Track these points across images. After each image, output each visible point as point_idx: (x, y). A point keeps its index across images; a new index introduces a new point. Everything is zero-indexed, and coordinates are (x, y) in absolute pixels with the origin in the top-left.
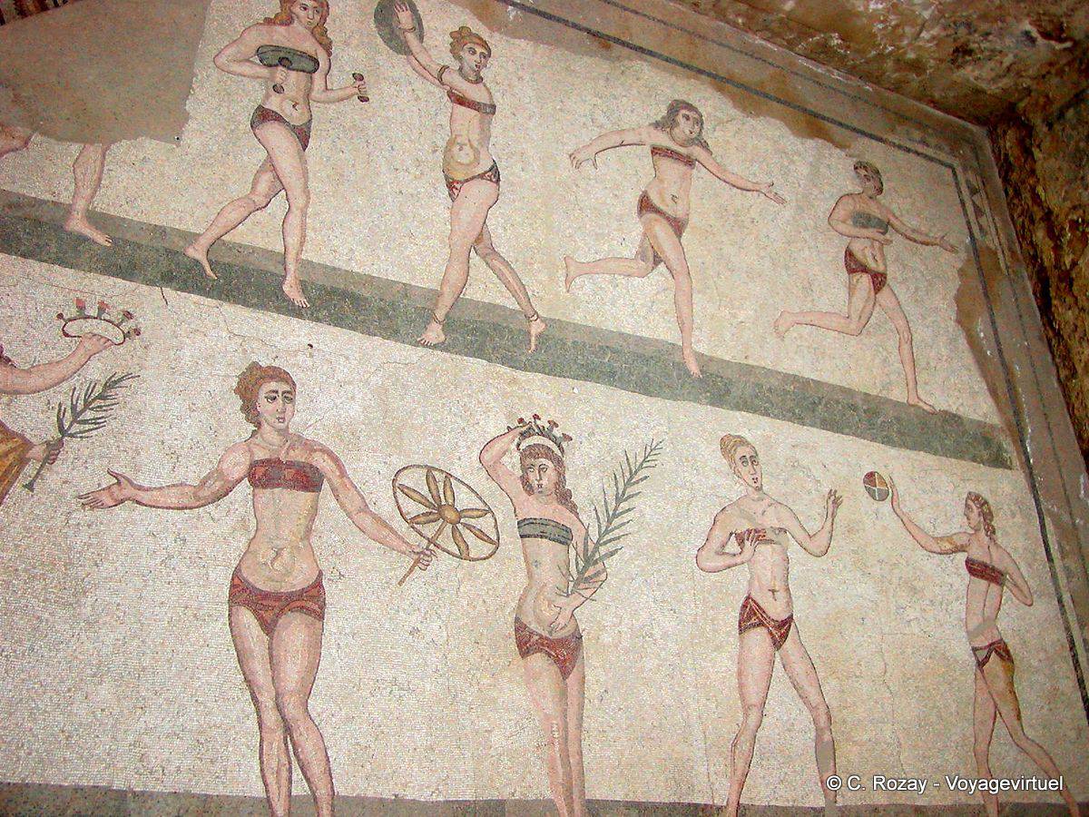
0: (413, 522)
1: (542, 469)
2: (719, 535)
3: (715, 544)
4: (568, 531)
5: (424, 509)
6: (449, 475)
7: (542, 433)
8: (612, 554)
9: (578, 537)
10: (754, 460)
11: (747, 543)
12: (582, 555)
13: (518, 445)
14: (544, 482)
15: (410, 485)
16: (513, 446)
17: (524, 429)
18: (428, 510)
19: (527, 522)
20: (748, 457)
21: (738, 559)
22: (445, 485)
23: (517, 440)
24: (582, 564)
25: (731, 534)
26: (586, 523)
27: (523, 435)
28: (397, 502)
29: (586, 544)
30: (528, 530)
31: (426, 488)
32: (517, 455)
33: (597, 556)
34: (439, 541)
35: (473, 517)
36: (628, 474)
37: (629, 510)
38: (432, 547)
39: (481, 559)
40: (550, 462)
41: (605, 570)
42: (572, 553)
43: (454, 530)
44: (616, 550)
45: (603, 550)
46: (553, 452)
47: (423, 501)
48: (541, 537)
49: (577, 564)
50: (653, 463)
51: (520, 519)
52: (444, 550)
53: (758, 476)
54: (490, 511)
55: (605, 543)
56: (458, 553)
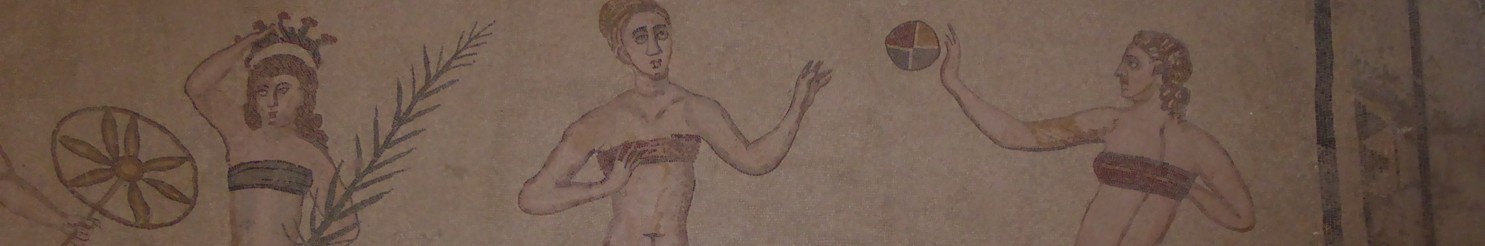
0: (72, 185)
1: (281, 89)
2: (568, 156)
3: (558, 170)
4: (307, 173)
5: (92, 165)
6: (135, 115)
7: (290, 37)
8: (373, 200)
9: (320, 183)
10: (660, 31)
11: (619, 166)
12: (322, 208)
13: (249, 60)
14: (279, 109)
15: (77, 136)
16: (241, 64)
17: (262, 35)
18: (97, 166)
19: (242, 168)
20: (650, 27)
21: (596, 191)
22: (128, 130)
23: (246, 54)
24: (319, 220)
25: (591, 153)
26: (337, 161)
27: (258, 45)
28: (55, 161)
29: (331, 191)
30: (241, 178)
31: (100, 137)
32: (245, 75)
33: (348, 205)
34: (109, 207)
35: (161, 169)
36: (420, 83)
37: (415, 133)
38: (97, 215)
39: (166, 225)
40: (295, 79)
41: (357, 224)
42: (308, 203)
43: (133, 188)
44: (379, 197)
45: (358, 197)
46: (303, 63)
47: (93, 155)
48: (263, 186)
49: (313, 219)
50: (470, 59)
51: (233, 163)
52: (112, 217)
53: (663, 56)
54: (189, 158)
55: (365, 186)
56: (132, 219)
